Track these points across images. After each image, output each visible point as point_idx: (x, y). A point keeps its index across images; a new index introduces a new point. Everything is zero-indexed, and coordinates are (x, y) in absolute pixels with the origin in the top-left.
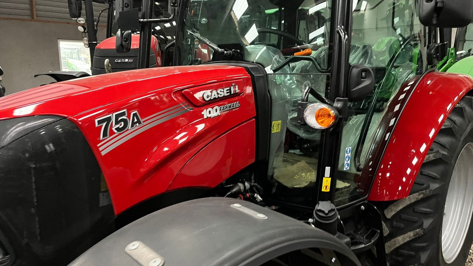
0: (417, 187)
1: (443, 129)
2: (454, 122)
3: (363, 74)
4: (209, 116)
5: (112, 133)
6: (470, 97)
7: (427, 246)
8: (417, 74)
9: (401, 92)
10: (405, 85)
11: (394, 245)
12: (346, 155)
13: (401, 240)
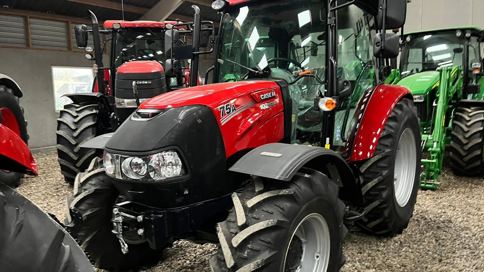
0: (377, 152)
1: (391, 117)
2: (397, 113)
3: (345, 84)
4: (263, 108)
5: (225, 115)
6: (406, 99)
7: (386, 188)
8: (373, 85)
9: (364, 97)
10: (366, 92)
11: (367, 188)
12: (337, 131)
13: (370, 185)
